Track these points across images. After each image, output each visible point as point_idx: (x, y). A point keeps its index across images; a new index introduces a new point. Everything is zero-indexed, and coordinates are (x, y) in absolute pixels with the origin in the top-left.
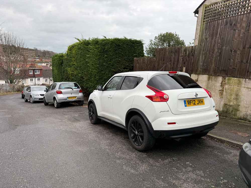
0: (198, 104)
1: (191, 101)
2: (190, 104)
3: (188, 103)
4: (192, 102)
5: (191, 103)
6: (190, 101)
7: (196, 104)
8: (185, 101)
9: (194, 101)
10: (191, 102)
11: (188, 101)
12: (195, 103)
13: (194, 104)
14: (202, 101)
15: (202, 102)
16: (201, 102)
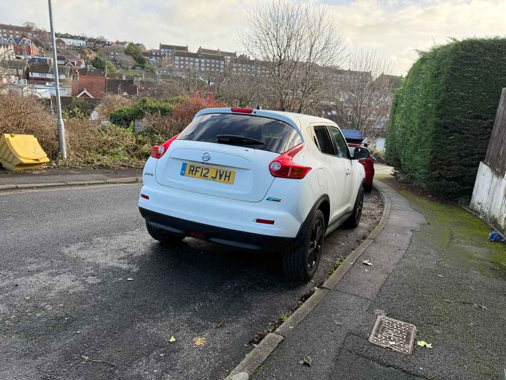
0: (215, 178)
1: (200, 168)
2: (194, 172)
3: (190, 170)
4: (200, 170)
5: (196, 171)
6: (197, 167)
7: (209, 177)
8: (184, 165)
9: (206, 171)
10: (198, 169)
11: (191, 166)
12: (206, 174)
13: (204, 176)
14: (228, 174)
15: (229, 177)
16: (226, 176)
